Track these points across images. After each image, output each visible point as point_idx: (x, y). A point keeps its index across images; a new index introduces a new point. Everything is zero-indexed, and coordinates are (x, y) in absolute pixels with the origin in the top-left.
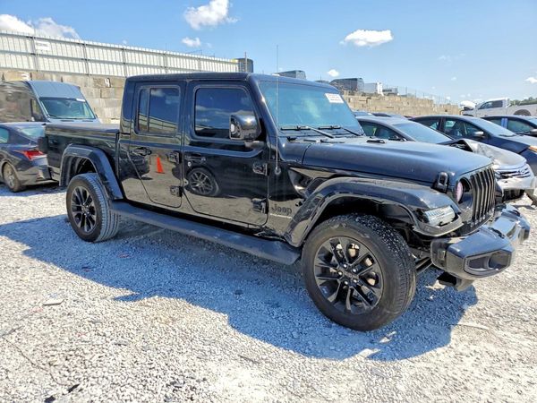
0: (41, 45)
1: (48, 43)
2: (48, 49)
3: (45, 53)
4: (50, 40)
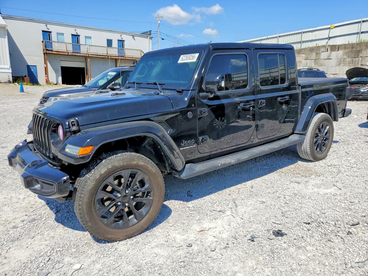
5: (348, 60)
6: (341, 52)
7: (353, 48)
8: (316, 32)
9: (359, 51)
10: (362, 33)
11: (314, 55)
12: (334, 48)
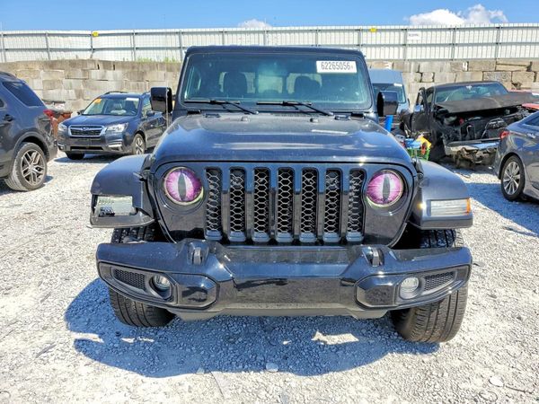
0: (413, 35)
1: (419, 33)
2: (419, 38)
3: (415, 43)
4: (422, 30)
5: (132, 83)
6: (119, 72)
7: (133, 67)
8: (70, 38)
9: (143, 73)
10: (137, 48)
11: (79, 73)
12: (108, 65)
